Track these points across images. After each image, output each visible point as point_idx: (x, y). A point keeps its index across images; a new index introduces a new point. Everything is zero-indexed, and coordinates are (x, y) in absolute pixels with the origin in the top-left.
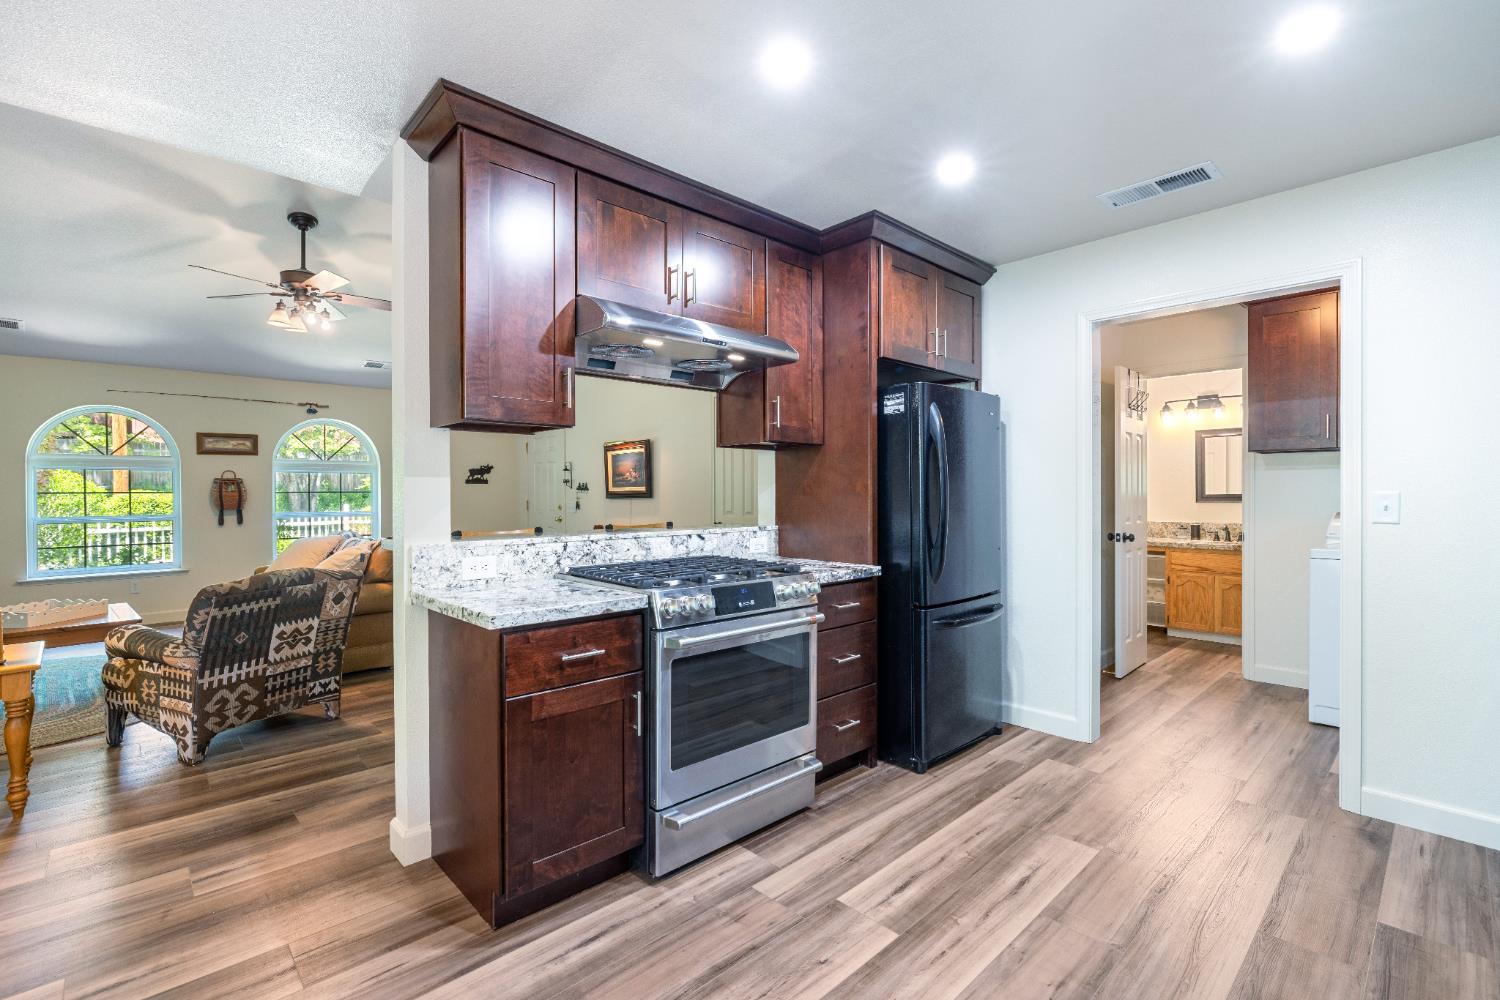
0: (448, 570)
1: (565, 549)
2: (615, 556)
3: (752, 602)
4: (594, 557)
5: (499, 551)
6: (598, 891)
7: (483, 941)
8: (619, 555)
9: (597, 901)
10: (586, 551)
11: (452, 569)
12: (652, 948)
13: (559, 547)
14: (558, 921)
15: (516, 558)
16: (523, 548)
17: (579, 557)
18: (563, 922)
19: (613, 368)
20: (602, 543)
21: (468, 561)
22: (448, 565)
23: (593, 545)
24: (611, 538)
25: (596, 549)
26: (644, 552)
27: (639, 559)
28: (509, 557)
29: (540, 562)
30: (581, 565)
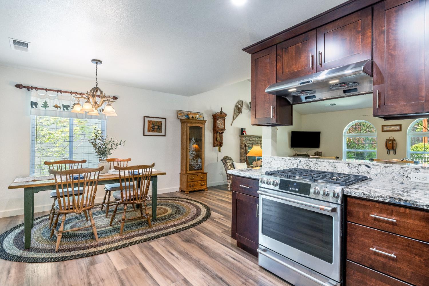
0: (269, 163)
1: (300, 162)
2: (319, 168)
3: (297, 190)
4: (311, 167)
5: (281, 160)
6: (246, 253)
7: (232, 245)
8: (320, 168)
9: (242, 254)
10: (307, 164)
11: (270, 163)
12: (231, 268)
13: (298, 161)
14: (240, 253)
15: (285, 163)
16: (287, 160)
17: (305, 166)
18: (241, 254)
19: (315, 98)
20: (314, 162)
21: (273, 161)
22: (269, 162)
23: (310, 162)
24: (317, 161)
25: (311, 164)
26: (333, 168)
27: (330, 171)
28: (283, 162)
29: (292, 165)
30: (305, 168)
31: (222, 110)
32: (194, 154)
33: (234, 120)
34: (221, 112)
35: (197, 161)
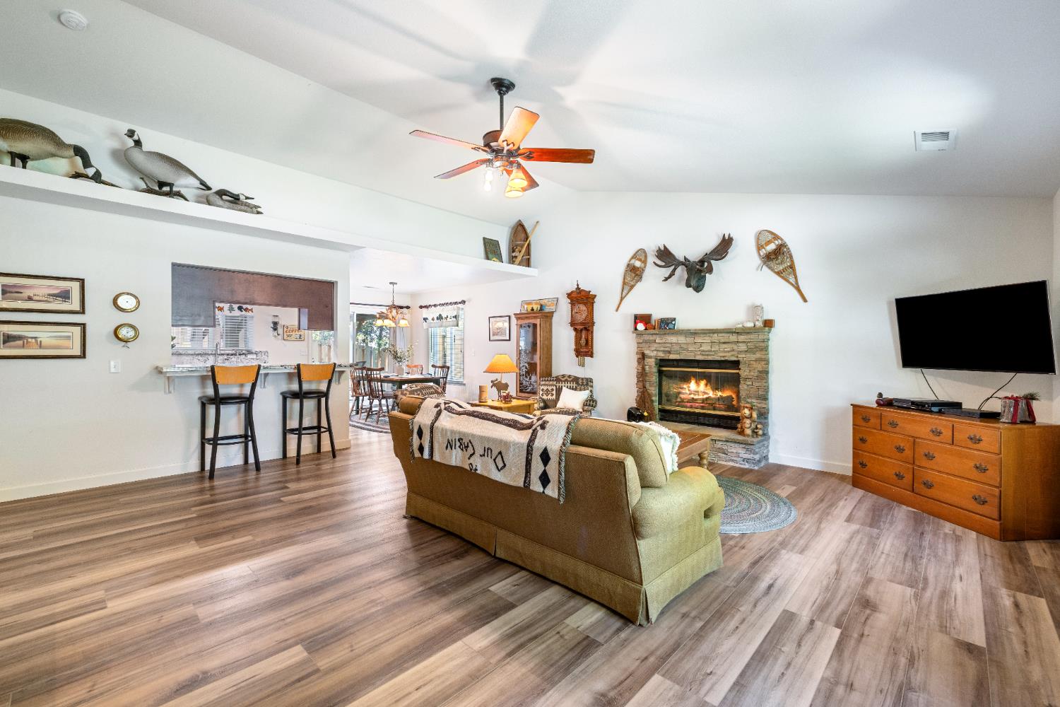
31: (578, 285)
32: (526, 368)
33: (622, 299)
34: (578, 288)
35: (530, 379)
